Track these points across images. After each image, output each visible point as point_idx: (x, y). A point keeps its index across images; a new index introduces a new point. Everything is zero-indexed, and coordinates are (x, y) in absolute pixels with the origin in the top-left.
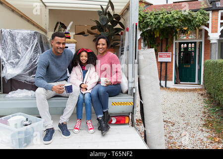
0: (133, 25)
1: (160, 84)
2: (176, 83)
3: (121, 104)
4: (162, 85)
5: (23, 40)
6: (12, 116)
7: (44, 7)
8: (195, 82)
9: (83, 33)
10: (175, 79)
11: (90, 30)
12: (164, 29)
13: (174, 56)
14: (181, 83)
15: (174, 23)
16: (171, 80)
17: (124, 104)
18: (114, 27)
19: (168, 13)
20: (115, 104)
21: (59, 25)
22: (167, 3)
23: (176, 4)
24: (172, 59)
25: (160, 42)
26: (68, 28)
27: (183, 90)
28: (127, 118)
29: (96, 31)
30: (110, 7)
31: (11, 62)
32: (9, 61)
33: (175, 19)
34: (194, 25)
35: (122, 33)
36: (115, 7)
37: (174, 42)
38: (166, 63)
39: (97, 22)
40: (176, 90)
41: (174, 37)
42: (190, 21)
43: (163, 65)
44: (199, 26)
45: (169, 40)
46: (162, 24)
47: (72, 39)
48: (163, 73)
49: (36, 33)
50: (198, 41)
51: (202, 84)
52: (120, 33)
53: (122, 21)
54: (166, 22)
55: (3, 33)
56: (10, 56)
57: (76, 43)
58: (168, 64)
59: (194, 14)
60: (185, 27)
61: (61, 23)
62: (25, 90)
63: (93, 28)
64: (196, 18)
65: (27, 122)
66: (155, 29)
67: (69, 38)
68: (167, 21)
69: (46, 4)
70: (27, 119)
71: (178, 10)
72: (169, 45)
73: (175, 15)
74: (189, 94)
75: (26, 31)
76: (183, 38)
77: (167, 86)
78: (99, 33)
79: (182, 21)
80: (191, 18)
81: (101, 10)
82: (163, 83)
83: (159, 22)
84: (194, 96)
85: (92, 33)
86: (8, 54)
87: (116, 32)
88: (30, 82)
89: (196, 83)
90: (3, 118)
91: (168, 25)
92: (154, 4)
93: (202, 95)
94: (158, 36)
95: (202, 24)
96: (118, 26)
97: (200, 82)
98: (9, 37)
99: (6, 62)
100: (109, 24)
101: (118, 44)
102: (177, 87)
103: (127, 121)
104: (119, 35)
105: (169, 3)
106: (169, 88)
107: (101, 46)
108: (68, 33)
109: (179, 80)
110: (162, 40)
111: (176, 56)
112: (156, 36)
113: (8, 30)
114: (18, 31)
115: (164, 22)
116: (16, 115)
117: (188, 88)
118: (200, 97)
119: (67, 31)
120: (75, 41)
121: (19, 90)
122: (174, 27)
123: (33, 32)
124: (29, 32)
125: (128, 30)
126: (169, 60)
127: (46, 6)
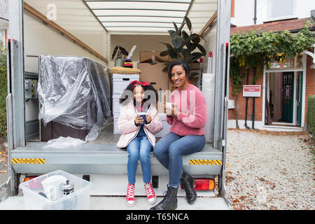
0: (222, 46)
1: (246, 124)
2: (266, 124)
3: (203, 162)
4: (248, 125)
5: (68, 69)
6: (48, 176)
7: (105, 32)
8: (292, 123)
9: (149, 61)
10: (265, 118)
11: (159, 56)
12: (251, 56)
13: (264, 90)
14: (273, 123)
15: (265, 47)
16: (261, 119)
17: (208, 162)
18: (192, 53)
19: (258, 36)
20: (195, 162)
21: (119, 50)
22: (255, 23)
23: (267, 24)
24: (262, 93)
25: (246, 73)
26: (130, 54)
27: (277, 134)
28: (211, 182)
29: (167, 57)
30: (186, 26)
31: (52, 100)
32: (49, 99)
33: (267, 43)
34: (293, 50)
35: (201, 60)
36: (192, 25)
37: (265, 71)
38: (254, 98)
39: (168, 46)
40: (268, 133)
41: (265, 66)
42: (287, 45)
43: (250, 101)
44: (301, 50)
45: (258, 70)
46: (250, 49)
47: (135, 69)
48: (250, 111)
49: (85, 59)
50: (295, 70)
51: (302, 125)
52: (199, 60)
53: (202, 43)
54: (254, 47)
55: (42, 61)
56: (51, 91)
57: (140, 73)
58: (256, 100)
59: (294, 36)
60: (280, 52)
61: (120, 48)
62: (69, 137)
63: (163, 54)
64: (297, 41)
65: (68, 186)
66: (240, 56)
67: (131, 67)
68: (257, 46)
69: (107, 29)
70: (68, 182)
71: (272, 31)
72: (257, 75)
73: (268, 38)
74: (287, 139)
75: (71, 58)
76: (276, 67)
77: (255, 127)
78: (171, 60)
79: (277, 45)
80: (289, 41)
81: (175, 30)
82: (249, 123)
83: (246, 47)
84: (295, 143)
85: (161, 61)
86: (48, 89)
87: (193, 58)
88: (76, 126)
89: (294, 123)
90: (35, 179)
91: (257, 51)
92: (238, 26)
93: (305, 141)
94: (244, 64)
95: (305, 48)
96: (197, 50)
97: (300, 122)
98: (50, 66)
99: (45, 100)
100: (185, 47)
101: (197, 74)
102: (269, 129)
103: (211, 187)
104: (197, 62)
105: (257, 23)
106: (258, 131)
107: (176, 77)
108: (129, 61)
109: (270, 120)
110: (248, 70)
111: (266, 89)
112: (240, 65)
113: (49, 57)
114: (62, 58)
115: (252, 47)
116: (54, 174)
117: (283, 130)
118: (304, 144)
119: (128, 58)
120: (139, 70)
121: (61, 138)
122: (265, 53)
123: (81, 59)
124: (76, 59)
125: (211, 55)
126: (257, 94)
127: (107, 31)
